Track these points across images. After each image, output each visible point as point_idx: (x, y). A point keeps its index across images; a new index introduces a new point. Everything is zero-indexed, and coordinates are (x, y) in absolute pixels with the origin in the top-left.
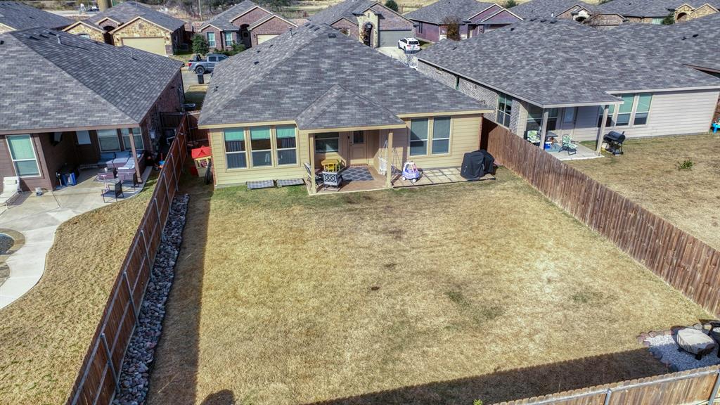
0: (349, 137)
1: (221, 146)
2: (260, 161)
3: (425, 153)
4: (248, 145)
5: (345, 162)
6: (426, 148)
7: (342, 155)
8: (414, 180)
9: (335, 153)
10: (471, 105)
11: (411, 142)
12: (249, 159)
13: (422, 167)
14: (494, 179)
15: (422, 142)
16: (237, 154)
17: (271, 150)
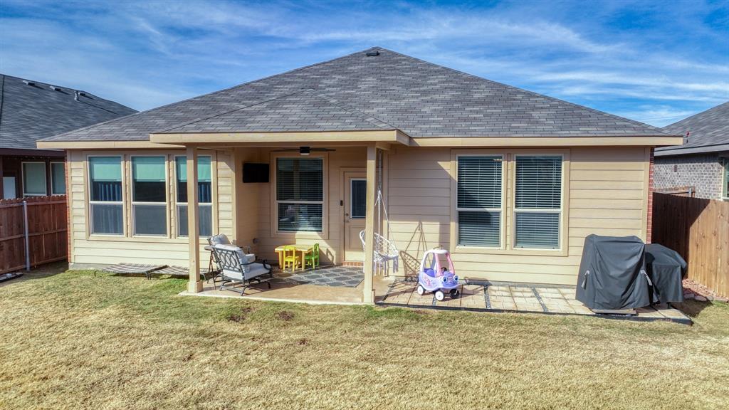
0: (342, 203)
1: (82, 189)
2: (150, 224)
3: (497, 243)
4: (127, 190)
5: (334, 253)
6: (498, 229)
7: (328, 239)
8: (440, 295)
9: (315, 233)
10: (616, 127)
11: (460, 213)
12: (128, 219)
13: (490, 277)
14: (691, 323)
15: (487, 214)
16: (106, 206)
17: (166, 203)
